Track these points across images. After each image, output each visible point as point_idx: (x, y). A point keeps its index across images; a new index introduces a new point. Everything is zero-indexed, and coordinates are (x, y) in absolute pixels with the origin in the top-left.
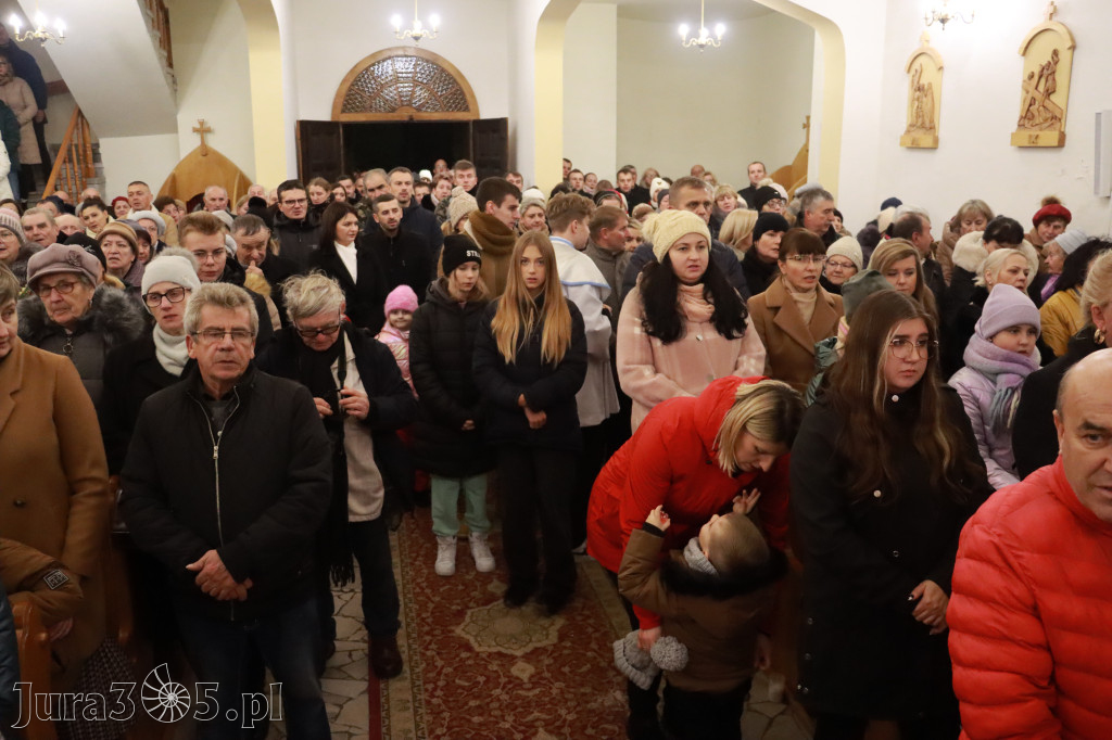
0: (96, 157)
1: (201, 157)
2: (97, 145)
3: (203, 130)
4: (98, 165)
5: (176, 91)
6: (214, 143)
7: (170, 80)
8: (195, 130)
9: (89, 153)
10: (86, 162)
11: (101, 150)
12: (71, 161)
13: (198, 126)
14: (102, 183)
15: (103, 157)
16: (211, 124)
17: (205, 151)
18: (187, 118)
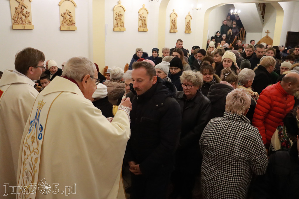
0: (245, 36)
1: (266, 38)
2: (246, 34)
3: (268, 32)
4: (245, 38)
5: (263, 24)
6: (270, 35)
7: (262, 21)
8: (266, 32)
9: (244, 35)
10: (243, 37)
11: (246, 35)
12: (239, 37)
13: (267, 31)
14: (245, 42)
15: (247, 37)
16: (270, 31)
17: (267, 37)
18: (265, 30)
